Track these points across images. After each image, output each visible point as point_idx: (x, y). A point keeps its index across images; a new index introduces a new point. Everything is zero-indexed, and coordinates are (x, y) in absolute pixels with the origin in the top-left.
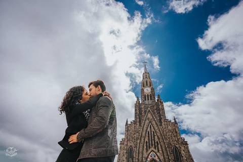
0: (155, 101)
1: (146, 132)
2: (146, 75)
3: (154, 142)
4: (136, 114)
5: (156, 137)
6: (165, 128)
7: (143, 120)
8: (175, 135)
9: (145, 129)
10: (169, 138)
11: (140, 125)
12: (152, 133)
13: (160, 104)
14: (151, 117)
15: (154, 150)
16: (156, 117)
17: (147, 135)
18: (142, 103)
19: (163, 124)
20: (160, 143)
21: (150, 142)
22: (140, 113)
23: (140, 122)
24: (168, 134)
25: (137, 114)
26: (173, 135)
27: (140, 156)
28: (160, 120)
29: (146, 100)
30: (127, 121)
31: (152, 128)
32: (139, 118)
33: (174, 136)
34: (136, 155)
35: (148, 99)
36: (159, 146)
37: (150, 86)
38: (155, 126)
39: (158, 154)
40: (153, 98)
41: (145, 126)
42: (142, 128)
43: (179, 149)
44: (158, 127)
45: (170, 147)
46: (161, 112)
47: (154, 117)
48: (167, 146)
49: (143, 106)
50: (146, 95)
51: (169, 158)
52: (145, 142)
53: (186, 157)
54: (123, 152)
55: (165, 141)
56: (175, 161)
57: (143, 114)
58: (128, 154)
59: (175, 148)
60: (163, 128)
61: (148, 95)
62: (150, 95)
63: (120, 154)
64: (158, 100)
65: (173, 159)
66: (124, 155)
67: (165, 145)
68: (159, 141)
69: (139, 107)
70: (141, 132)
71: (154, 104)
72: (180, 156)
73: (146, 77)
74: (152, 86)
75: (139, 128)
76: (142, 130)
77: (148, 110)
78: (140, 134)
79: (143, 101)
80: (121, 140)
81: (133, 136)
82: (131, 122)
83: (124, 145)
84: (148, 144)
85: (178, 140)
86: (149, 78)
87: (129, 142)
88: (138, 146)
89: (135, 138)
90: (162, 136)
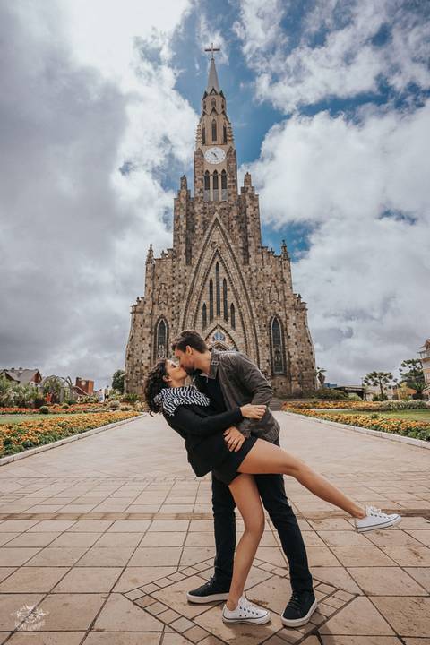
0: (236, 192)
1: (205, 282)
2: (214, 103)
3: (225, 305)
4: (177, 229)
5: (230, 294)
6: (256, 270)
7: (198, 249)
8: (280, 287)
9: (202, 272)
10: (263, 295)
11: (188, 263)
12: (221, 282)
13: (248, 202)
14: (221, 241)
15: (223, 324)
16: (234, 241)
17: (207, 288)
18: (196, 198)
19: (251, 259)
20: (239, 307)
21: (215, 306)
22: (191, 229)
23: (188, 253)
24: (261, 286)
25: (182, 231)
26: (273, 288)
28: (246, 248)
29: (207, 187)
30: (151, 251)
31: (222, 270)
32: (188, 242)
33: (277, 291)
35: (216, 187)
36: (237, 314)
37: (225, 141)
38: (230, 264)
39: (232, 333)
40: (230, 181)
41: (204, 265)
42: (194, 269)
43: (284, 319)
44: (238, 268)
45: (264, 315)
46: (249, 227)
47: (230, 241)
48: (255, 316)
49: (198, 208)
50: (211, 172)
51: (257, 340)
52: (202, 306)
53: (296, 337)
54: (140, 331)
55: (252, 303)
56: (269, 346)
57: (197, 232)
58: (155, 336)
59: (275, 319)
60: (250, 269)
61: (216, 172)
62: (224, 171)
63: (132, 337)
64: (244, 190)
65: (267, 342)
66: (144, 339)
67: (251, 312)
68: (238, 304)
69: (188, 210)
70: (191, 281)
71: (233, 200)
72: (283, 335)
73: (214, 110)
74: (229, 143)
75: (186, 271)
76: (192, 275)
77: (213, 222)
78: (189, 287)
79: (201, 191)
80: (136, 303)
81: (168, 291)
82: (163, 254)
83: (144, 314)
84: (208, 311)
85: (285, 300)
86: (224, 113)
87: (156, 306)
88: (182, 317)
89: (174, 296)
90: (246, 290)
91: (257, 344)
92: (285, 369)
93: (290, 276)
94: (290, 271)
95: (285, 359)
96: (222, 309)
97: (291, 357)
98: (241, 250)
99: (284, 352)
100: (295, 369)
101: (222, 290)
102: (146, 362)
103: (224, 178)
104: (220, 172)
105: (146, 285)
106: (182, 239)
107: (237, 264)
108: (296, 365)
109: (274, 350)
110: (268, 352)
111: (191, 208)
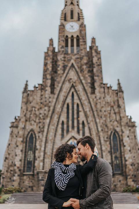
0: (86, 48)
1: (63, 105)
3: (78, 121)
4: (45, 71)
5: (82, 114)
6: (100, 98)
7: (59, 83)
8: (117, 110)
9: (61, 98)
10: (105, 116)
11: (52, 92)
12: (75, 106)
13: (94, 54)
14: (76, 78)
15: (76, 136)
16: (85, 78)
17: (65, 110)
18: (59, 51)
19: (97, 91)
20: (88, 123)
21: (70, 122)
22: (55, 70)
23: (53, 86)
24: (103, 109)
25: (49, 72)
26: (112, 111)
27: (49, 146)
28: (93, 83)
29: (67, 46)
30: (26, 85)
31: (76, 97)
32: (53, 80)
33: (115, 113)
34: (41, 146)
35: (72, 46)
36: (86, 129)
37: (79, 19)
38: (81, 93)
40: (82, 42)
41: (63, 94)
42: (56, 96)
43: (120, 133)
44: (87, 96)
45: (106, 130)
46: (95, 70)
47: (82, 78)
48: (100, 129)
49: (60, 57)
50: (70, 36)
51: (101, 148)
52: (61, 122)
53: (129, 146)
54: (15, 140)
55: (98, 121)
56: (110, 152)
57: (59, 72)
58: (26, 145)
59: (114, 133)
60: (96, 97)
61: (72, 36)
62: (78, 36)
63: (9, 144)
64: (91, 48)
65: (109, 149)
66: (17, 146)
67: (97, 126)
68: (87, 121)
69: (53, 59)
70: (53, 104)
71: (83, 53)
72: (120, 145)
73: (72, 3)
74: (81, 20)
75: (50, 98)
76: (54, 100)
77: (70, 65)
78: (52, 108)
79: (62, 47)
80: (14, 121)
81: (37, 113)
82: (35, 87)
83: (19, 128)
84: (65, 126)
85: (121, 119)
86: (78, 5)
87: (28, 123)
88: (46, 130)
89: (41, 116)
90: (93, 112)
91: (102, 150)
92: (122, 170)
93: (124, 103)
94: (124, 99)
95: (122, 162)
96: (76, 124)
97: (126, 161)
98: (89, 85)
99: (121, 157)
100: (130, 170)
101: (75, 112)
102: (18, 164)
103: (78, 40)
104: (75, 36)
105: (22, 108)
106: (49, 77)
107: (87, 93)
108: (131, 167)
109: (114, 156)
110: (109, 157)
111: (55, 58)
